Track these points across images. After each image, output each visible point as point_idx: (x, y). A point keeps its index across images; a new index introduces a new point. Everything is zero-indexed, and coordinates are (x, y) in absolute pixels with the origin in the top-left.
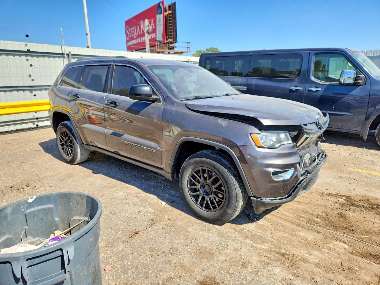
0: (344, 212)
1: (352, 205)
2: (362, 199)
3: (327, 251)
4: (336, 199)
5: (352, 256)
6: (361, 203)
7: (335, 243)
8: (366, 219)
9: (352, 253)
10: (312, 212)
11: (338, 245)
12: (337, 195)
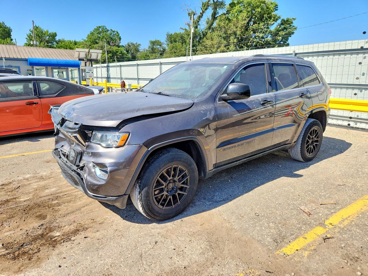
0: (42, 222)
1: (42, 235)
2: (38, 254)
3: (30, 191)
4: (64, 231)
5: (15, 197)
6: (34, 246)
7: (30, 197)
8: (19, 229)
9: (15, 198)
10: (66, 204)
11: (27, 197)
12: (67, 237)
